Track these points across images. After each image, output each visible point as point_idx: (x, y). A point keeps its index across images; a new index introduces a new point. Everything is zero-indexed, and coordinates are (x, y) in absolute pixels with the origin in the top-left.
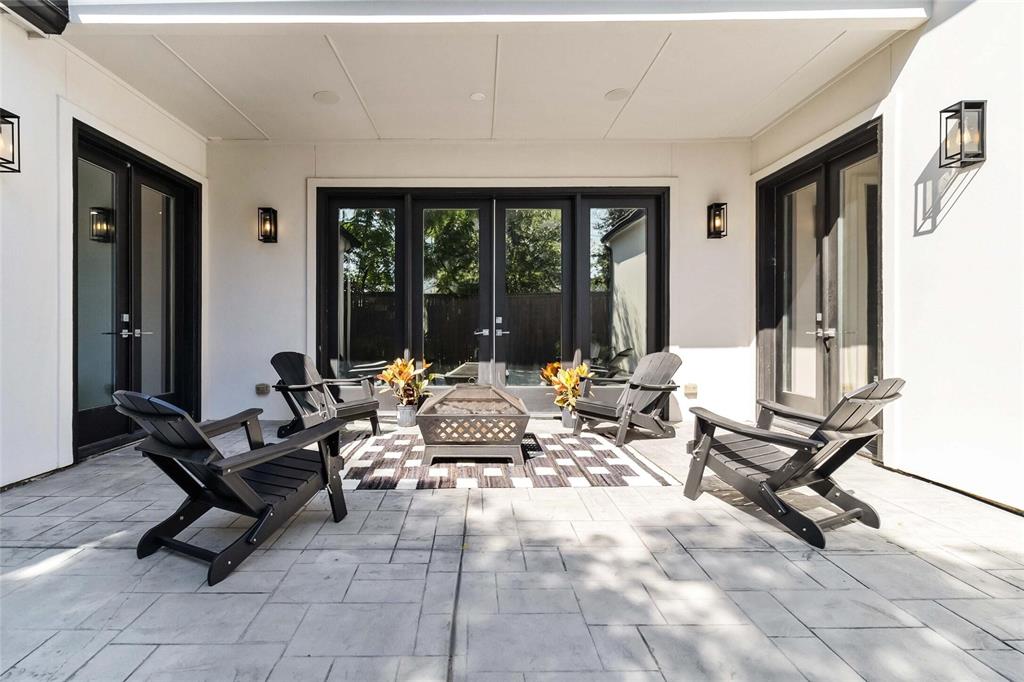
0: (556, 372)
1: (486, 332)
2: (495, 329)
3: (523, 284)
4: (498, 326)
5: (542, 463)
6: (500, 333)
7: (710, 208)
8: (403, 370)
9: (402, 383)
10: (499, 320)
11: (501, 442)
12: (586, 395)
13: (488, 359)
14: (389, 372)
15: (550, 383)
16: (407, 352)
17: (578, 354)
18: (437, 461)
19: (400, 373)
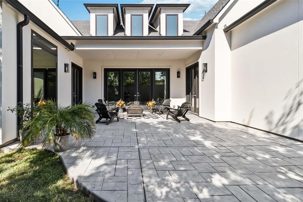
0: (149, 103)
1: (136, 95)
2: (137, 95)
3: (143, 83)
4: (138, 94)
5: (146, 117)
6: (138, 96)
7: (177, 72)
8: (121, 103)
9: (121, 105)
10: (138, 93)
11: (139, 113)
12: (154, 107)
13: (136, 101)
14: (118, 103)
15: (148, 105)
16: (121, 99)
17: (153, 99)
18: (129, 116)
19: (120, 103)
